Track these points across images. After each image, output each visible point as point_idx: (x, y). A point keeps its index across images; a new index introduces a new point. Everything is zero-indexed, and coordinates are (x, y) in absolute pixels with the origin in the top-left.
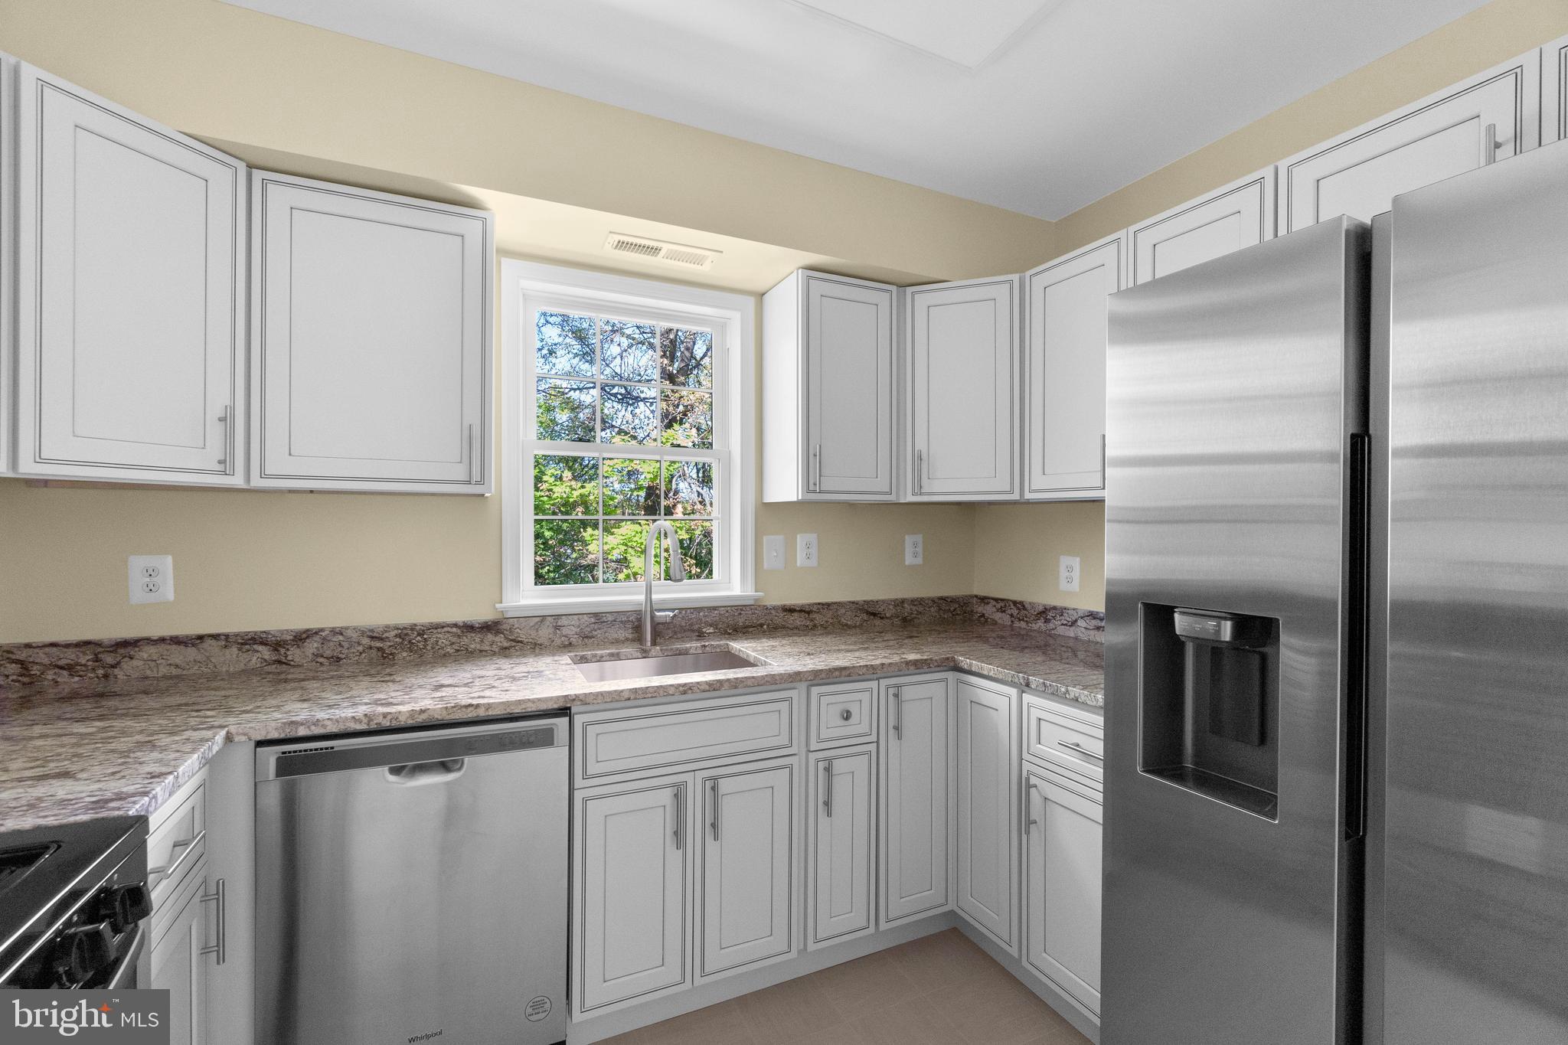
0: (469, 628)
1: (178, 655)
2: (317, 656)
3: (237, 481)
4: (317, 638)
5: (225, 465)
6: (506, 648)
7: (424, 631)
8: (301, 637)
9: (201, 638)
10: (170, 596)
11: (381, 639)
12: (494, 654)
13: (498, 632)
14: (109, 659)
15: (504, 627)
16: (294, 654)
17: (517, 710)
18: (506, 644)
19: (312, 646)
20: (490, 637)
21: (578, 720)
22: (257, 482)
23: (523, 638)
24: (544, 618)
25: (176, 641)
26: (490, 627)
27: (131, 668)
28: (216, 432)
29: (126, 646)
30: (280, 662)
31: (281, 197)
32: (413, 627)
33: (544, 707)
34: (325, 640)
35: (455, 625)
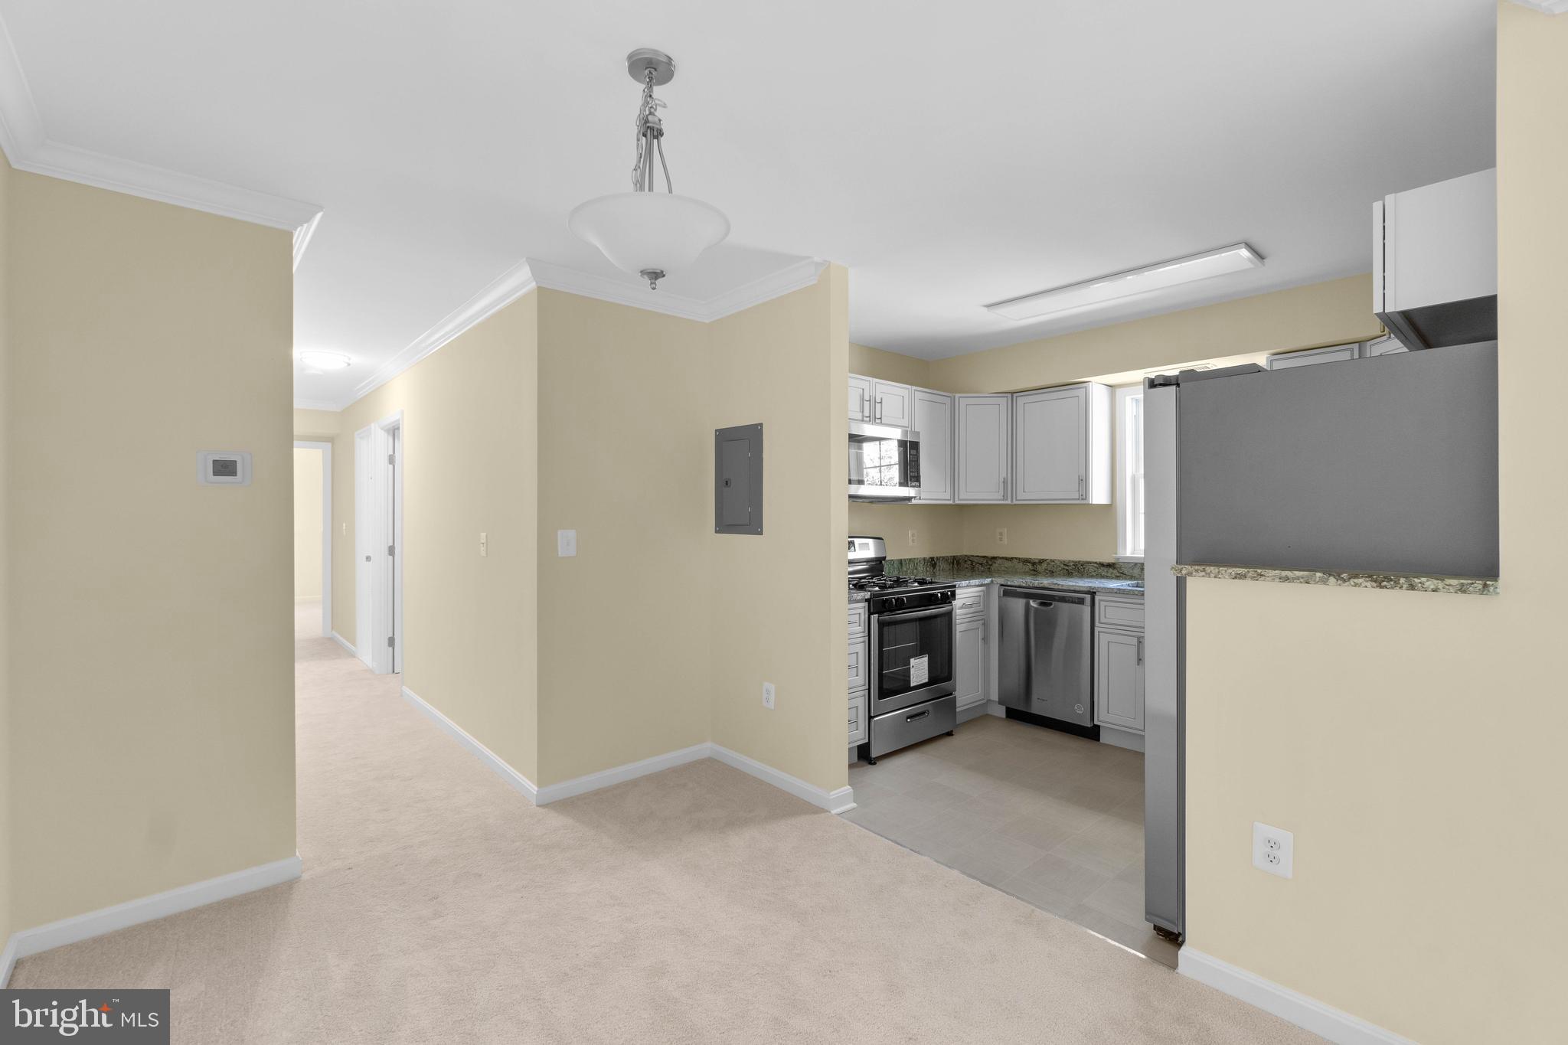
0: (1102, 565)
1: (1008, 564)
2: (1046, 569)
3: (1009, 502)
4: (1045, 562)
5: (1005, 497)
6: (1118, 577)
7: (1084, 564)
8: (1041, 562)
9: (1012, 558)
10: (1006, 543)
11: (1068, 566)
12: (1112, 578)
13: (1115, 568)
14: (990, 563)
15: (1117, 566)
16: (1039, 568)
17: (1078, 589)
18: (1118, 575)
19: (1044, 566)
20: (1111, 570)
21: (1097, 598)
22: (1015, 502)
23: (1126, 572)
24: (1136, 564)
25: (1006, 559)
26: (1111, 566)
27: (995, 566)
28: (1002, 485)
29: (994, 558)
30: (1034, 570)
31: (1021, 401)
32: (1079, 562)
33: (1082, 589)
34: (1049, 564)
35: (1096, 563)
